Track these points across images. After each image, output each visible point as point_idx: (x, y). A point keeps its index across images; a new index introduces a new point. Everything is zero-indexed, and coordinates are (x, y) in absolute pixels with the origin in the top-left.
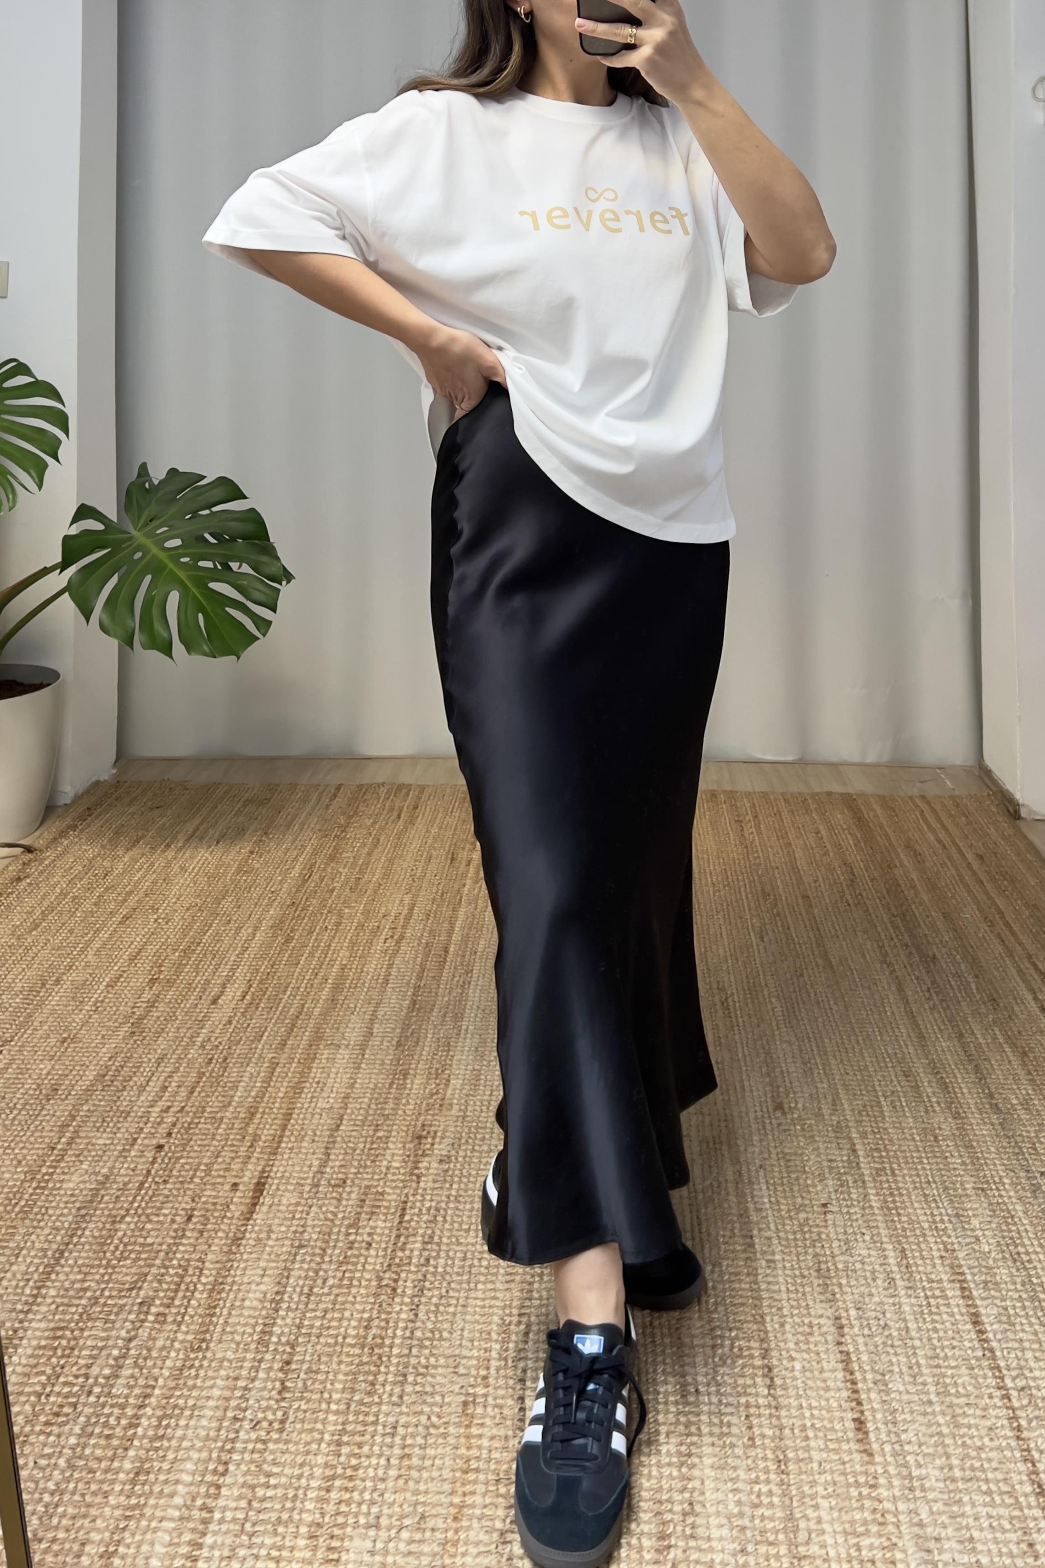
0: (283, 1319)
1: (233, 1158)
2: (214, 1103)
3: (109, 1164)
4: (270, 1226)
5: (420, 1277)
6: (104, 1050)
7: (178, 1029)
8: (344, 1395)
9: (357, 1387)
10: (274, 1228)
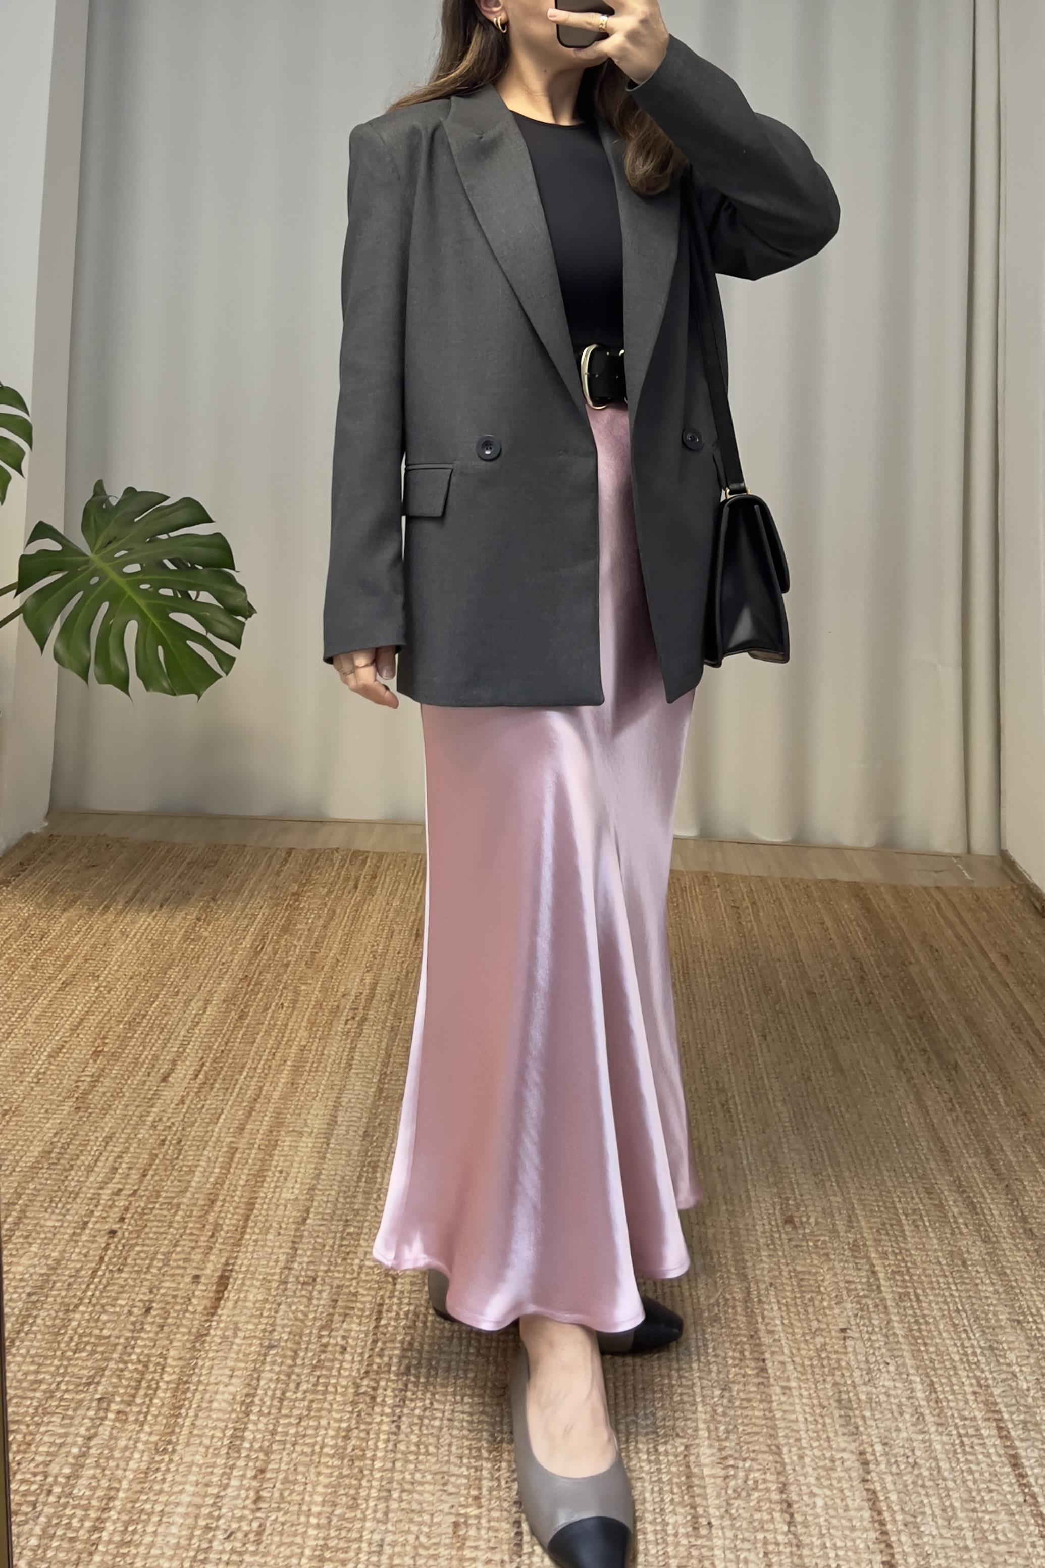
0: (256, 1424)
1: (193, 1248)
2: (169, 1187)
3: (59, 1248)
4: (236, 1323)
5: (401, 1386)
6: (48, 1125)
7: (127, 1106)
8: (325, 1509)
9: (338, 1501)
10: (240, 1325)
